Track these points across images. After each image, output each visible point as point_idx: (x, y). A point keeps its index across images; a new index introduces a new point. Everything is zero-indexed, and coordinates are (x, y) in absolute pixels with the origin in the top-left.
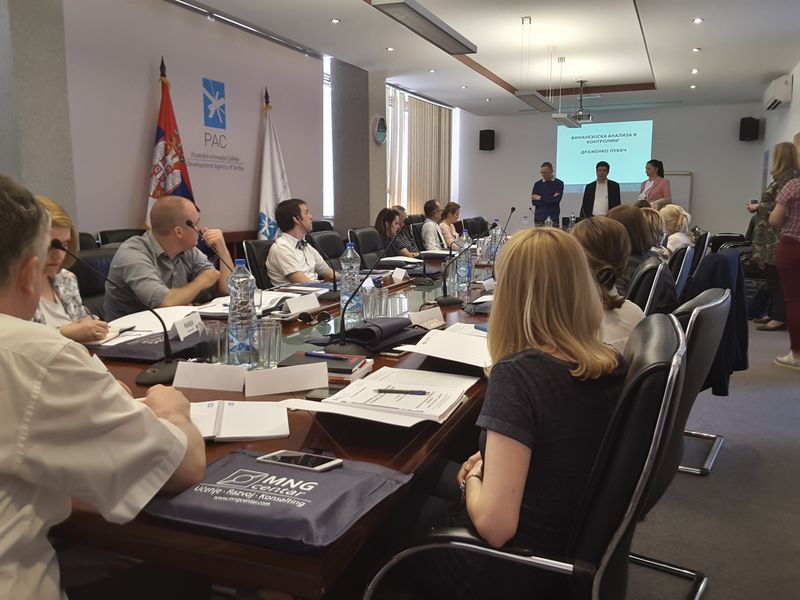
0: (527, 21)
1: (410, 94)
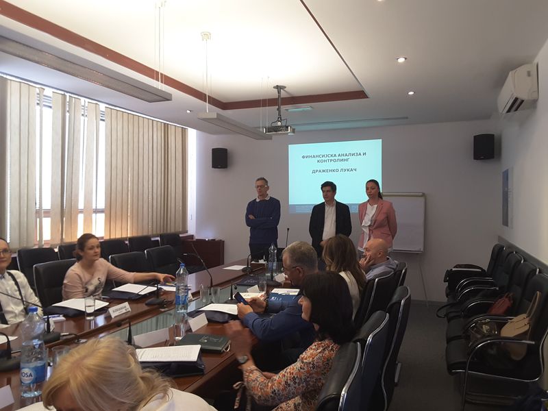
1: (107, 106)
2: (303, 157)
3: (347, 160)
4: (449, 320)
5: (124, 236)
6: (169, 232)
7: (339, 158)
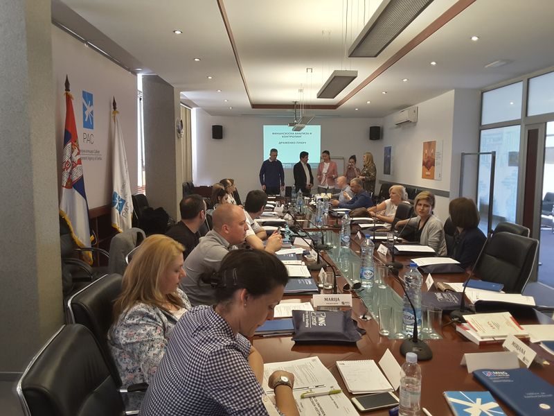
0: (310, 71)
2: (273, 134)
3: (300, 137)
7: (296, 135)
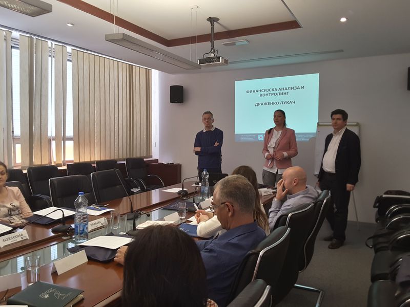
1: (74, 48)
2: (248, 92)
3: (286, 93)
4: (376, 252)
5: (92, 160)
6: (134, 156)
7: (280, 91)
